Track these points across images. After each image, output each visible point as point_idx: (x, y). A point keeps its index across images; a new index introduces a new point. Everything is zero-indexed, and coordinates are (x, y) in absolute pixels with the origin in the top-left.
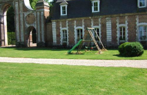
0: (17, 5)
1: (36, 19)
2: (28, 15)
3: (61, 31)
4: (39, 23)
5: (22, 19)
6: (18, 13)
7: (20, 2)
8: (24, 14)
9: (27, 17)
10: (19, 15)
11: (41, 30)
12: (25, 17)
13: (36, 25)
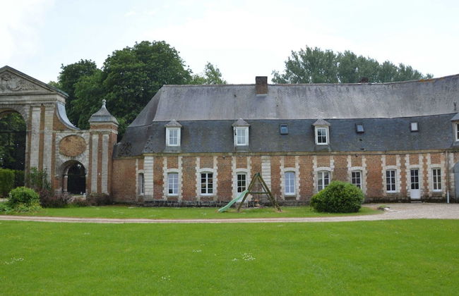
0: (36, 115)
1: (88, 146)
2: (67, 138)
3: (165, 174)
4: (95, 155)
5: (48, 145)
6: (37, 131)
7: (46, 109)
8: (54, 135)
9: (64, 142)
10: (42, 135)
11: (100, 170)
12: (57, 140)
13: (87, 159)
